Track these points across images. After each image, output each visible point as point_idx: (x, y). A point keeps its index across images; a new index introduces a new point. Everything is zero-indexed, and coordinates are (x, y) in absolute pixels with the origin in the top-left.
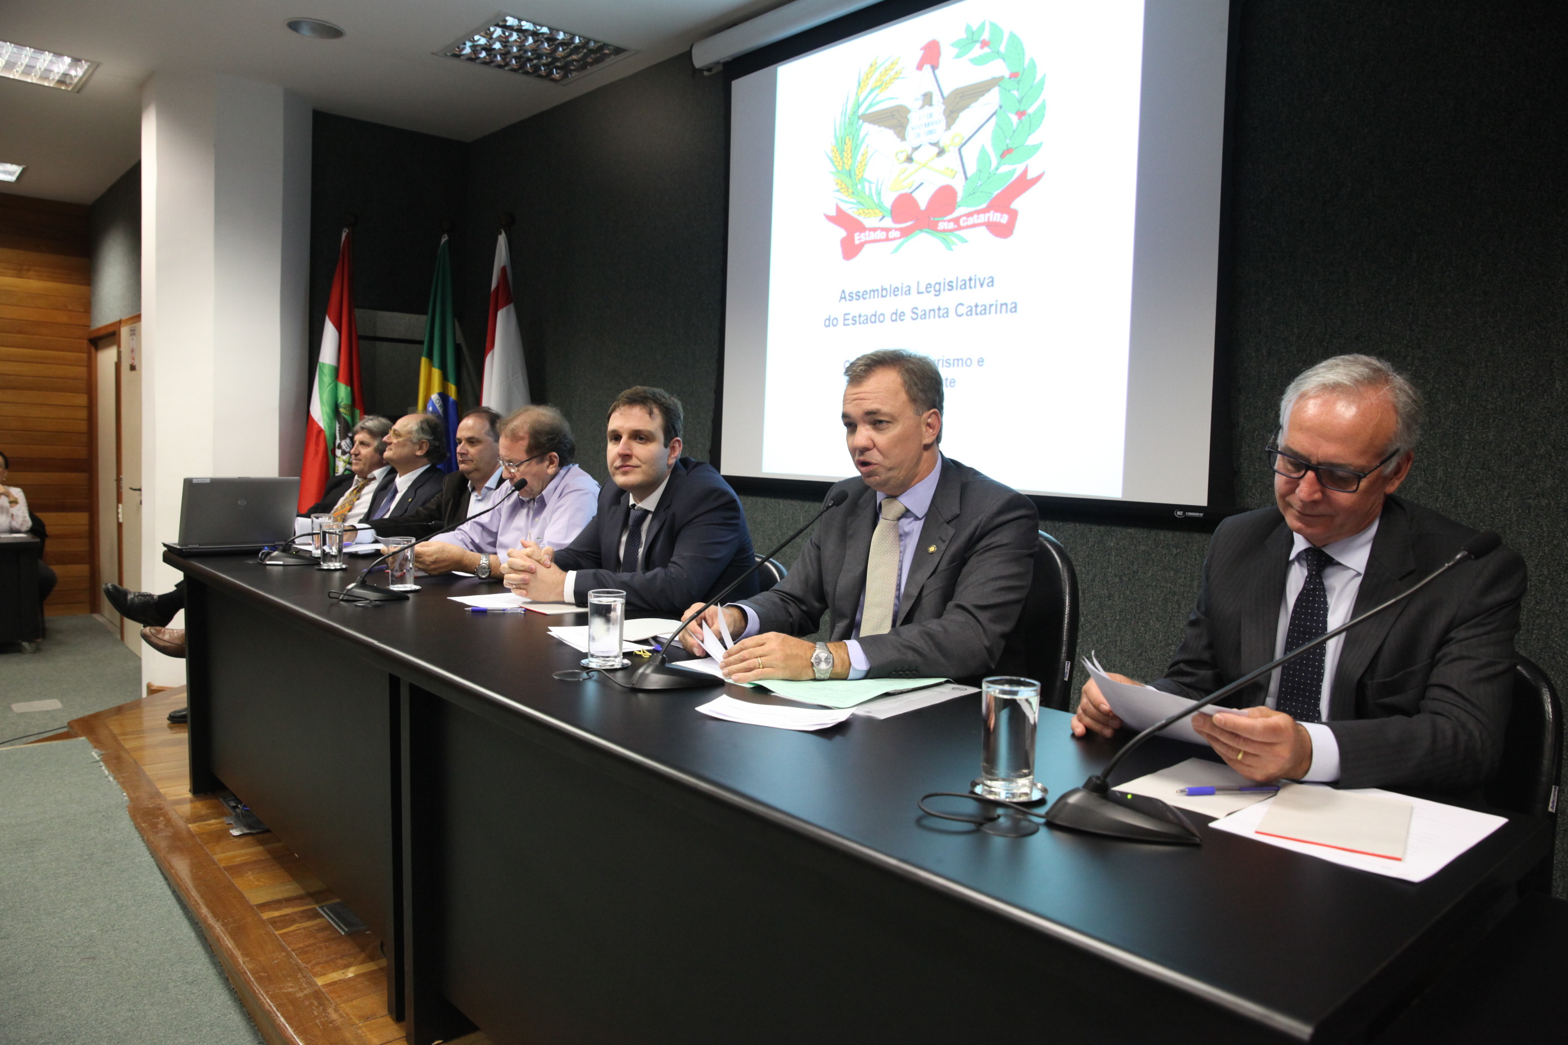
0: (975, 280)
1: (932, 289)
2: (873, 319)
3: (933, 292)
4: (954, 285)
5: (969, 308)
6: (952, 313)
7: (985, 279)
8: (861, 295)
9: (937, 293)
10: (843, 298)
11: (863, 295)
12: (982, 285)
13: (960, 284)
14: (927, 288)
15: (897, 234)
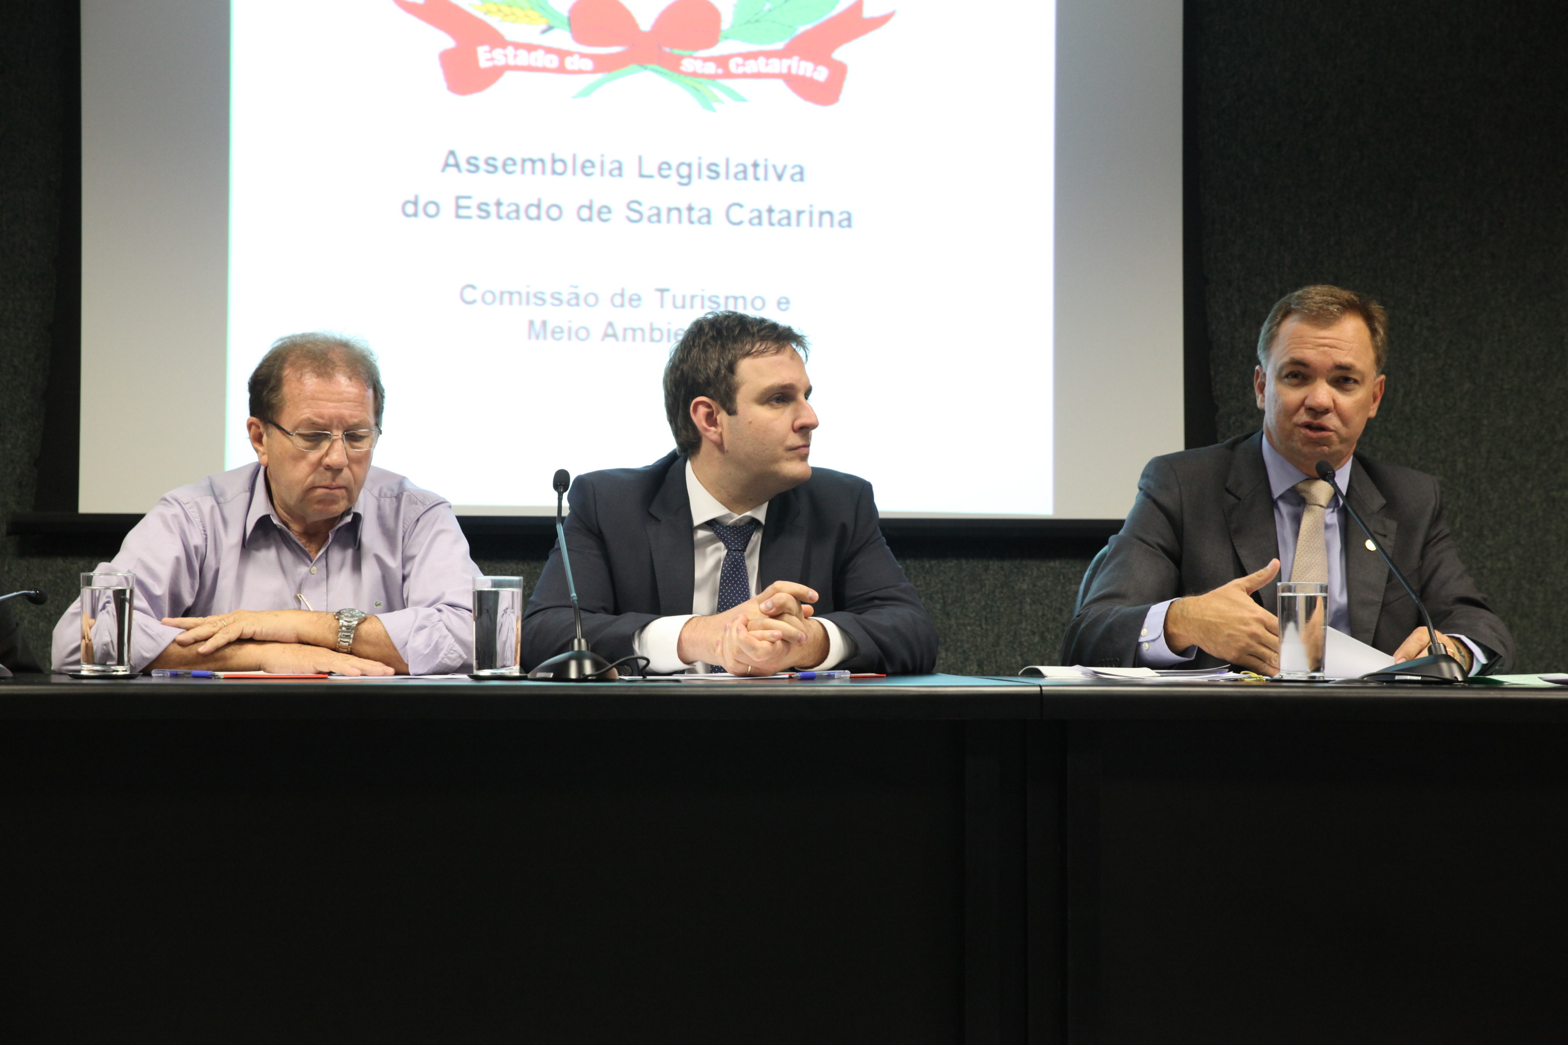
0: (766, 167)
1: (673, 172)
2: (533, 212)
3: (674, 178)
4: (722, 170)
5: (756, 214)
6: (718, 216)
7: (785, 167)
8: (499, 164)
9: (685, 181)
10: (451, 161)
11: (504, 165)
12: (780, 177)
13: (733, 170)
14: (660, 169)
15: (588, 64)
